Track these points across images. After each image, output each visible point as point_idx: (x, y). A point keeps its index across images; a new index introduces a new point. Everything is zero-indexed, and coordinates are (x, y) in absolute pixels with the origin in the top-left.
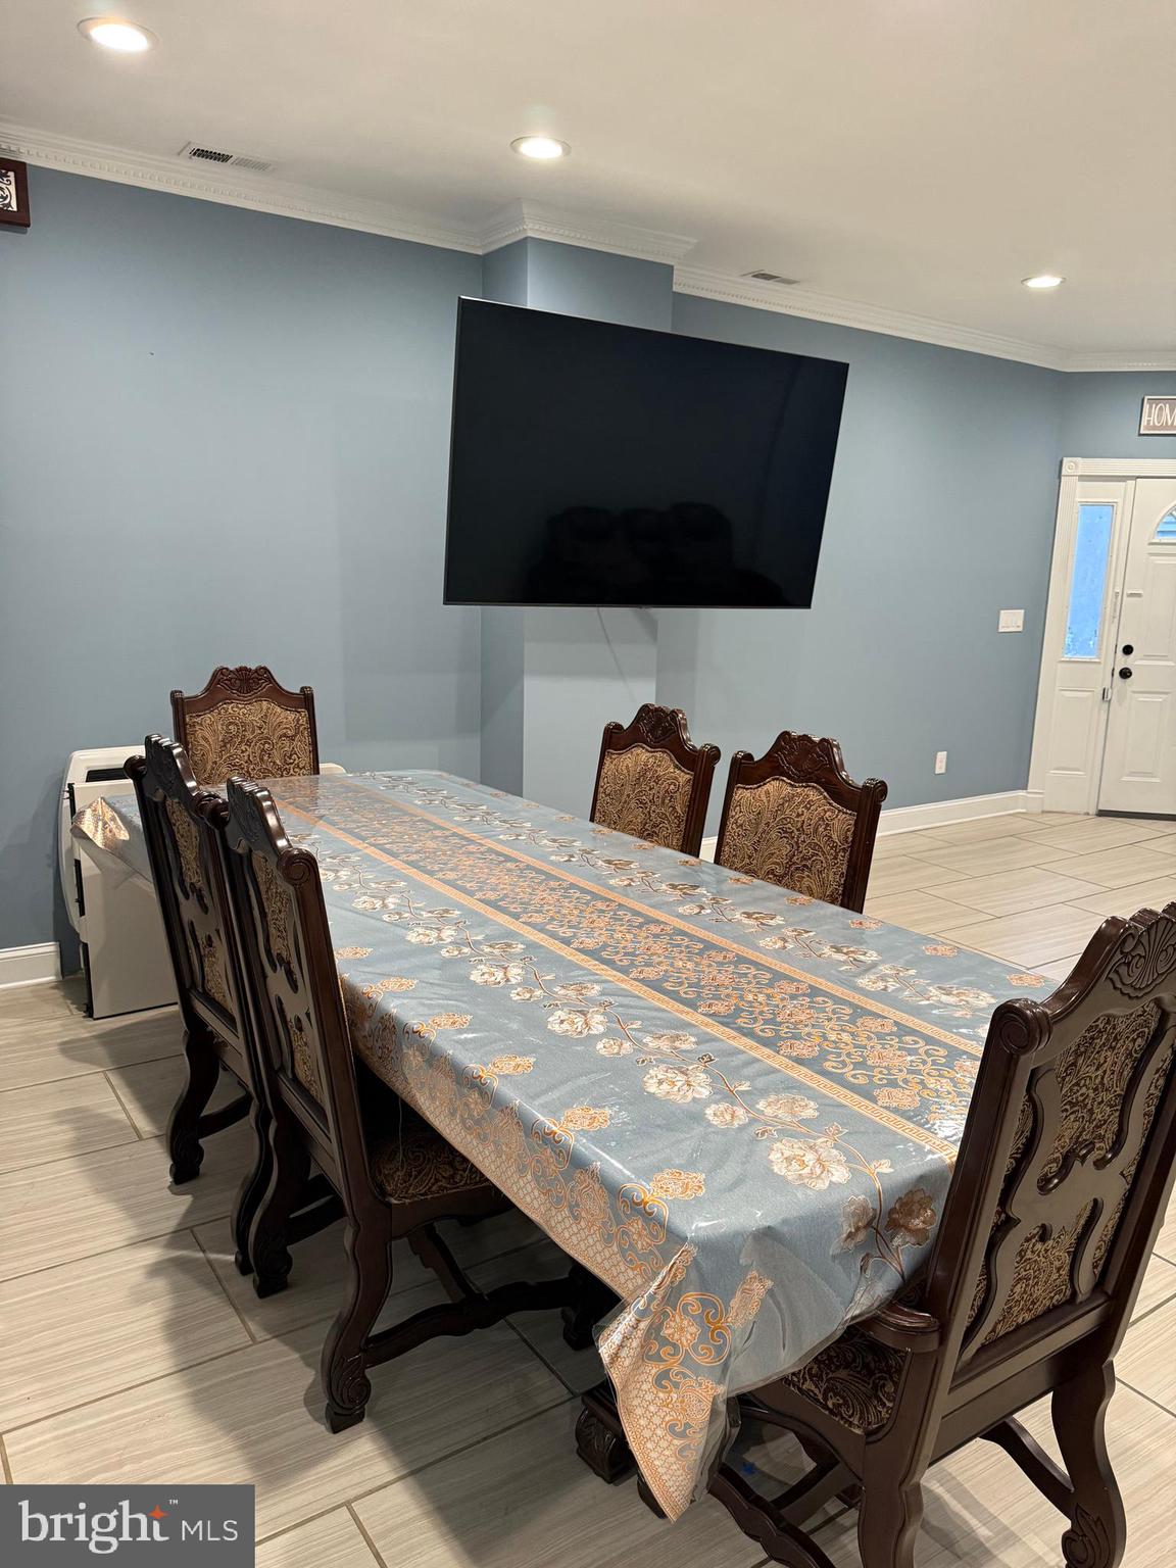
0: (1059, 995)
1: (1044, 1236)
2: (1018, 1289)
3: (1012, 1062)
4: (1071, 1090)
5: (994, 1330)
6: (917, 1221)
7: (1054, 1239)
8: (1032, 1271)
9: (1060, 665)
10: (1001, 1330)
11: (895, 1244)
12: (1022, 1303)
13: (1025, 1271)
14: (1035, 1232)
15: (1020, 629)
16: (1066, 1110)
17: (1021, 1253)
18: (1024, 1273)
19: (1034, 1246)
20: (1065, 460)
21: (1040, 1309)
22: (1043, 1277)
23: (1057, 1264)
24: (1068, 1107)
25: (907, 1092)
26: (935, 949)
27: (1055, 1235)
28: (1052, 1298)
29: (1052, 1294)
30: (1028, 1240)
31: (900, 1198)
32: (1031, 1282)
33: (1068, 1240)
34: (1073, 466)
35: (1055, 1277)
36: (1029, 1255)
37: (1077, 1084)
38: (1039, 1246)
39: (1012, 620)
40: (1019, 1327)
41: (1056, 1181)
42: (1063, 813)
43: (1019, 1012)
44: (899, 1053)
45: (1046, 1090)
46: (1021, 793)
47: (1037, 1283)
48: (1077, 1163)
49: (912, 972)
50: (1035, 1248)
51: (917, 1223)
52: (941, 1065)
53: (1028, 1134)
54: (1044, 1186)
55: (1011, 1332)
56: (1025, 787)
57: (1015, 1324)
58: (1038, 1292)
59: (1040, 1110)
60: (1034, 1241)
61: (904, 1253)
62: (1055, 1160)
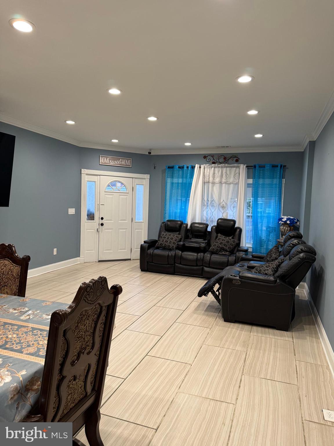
0: (70, 307)
1: (75, 378)
2: (69, 397)
3: (57, 329)
4: (77, 334)
5: (63, 413)
6: (35, 386)
7: (78, 379)
8: (73, 391)
9: (86, 223)
10: (65, 412)
11: (28, 396)
12: (71, 401)
13: (71, 391)
14: (72, 378)
15: (74, 214)
16: (77, 340)
17: (69, 386)
18: (70, 392)
19: (72, 382)
20: (82, 169)
21: (77, 401)
22: (76, 391)
23: (80, 386)
24: (77, 339)
25: (34, 347)
26: (46, 304)
27: (78, 377)
28: (80, 397)
29: (80, 396)
30: (70, 381)
31: (29, 381)
32: (73, 394)
33: (82, 378)
34: (84, 171)
35: (80, 390)
36: (71, 386)
37: (79, 332)
38: (74, 382)
39: (72, 211)
40: (71, 409)
41: (76, 361)
42: (90, 262)
43: (58, 314)
44: (32, 336)
45: (69, 335)
46: (78, 258)
47: (75, 394)
48: (82, 355)
49: (38, 311)
50: (73, 383)
51: (36, 387)
52: (44, 337)
53: (66, 349)
54: (73, 364)
55: (69, 411)
56: (79, 257)
57: (69, 408)
58: (75, 396)
59: (68, 341)
60: (72, 381)
61: (31, 398)
62: (75, 355)
